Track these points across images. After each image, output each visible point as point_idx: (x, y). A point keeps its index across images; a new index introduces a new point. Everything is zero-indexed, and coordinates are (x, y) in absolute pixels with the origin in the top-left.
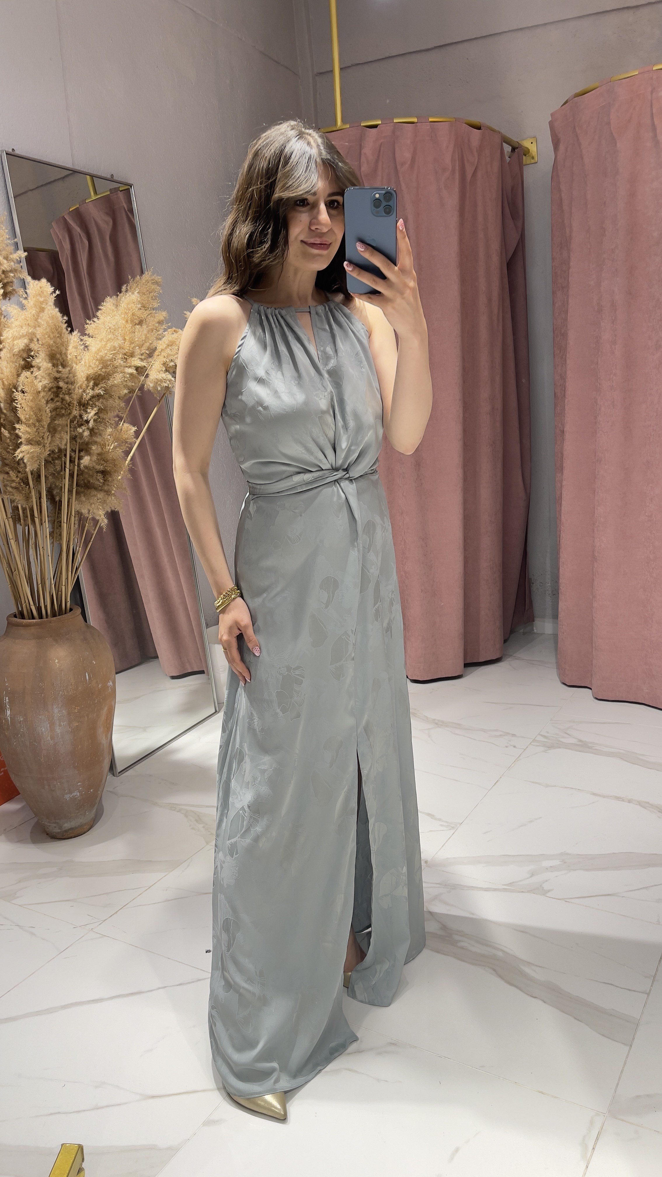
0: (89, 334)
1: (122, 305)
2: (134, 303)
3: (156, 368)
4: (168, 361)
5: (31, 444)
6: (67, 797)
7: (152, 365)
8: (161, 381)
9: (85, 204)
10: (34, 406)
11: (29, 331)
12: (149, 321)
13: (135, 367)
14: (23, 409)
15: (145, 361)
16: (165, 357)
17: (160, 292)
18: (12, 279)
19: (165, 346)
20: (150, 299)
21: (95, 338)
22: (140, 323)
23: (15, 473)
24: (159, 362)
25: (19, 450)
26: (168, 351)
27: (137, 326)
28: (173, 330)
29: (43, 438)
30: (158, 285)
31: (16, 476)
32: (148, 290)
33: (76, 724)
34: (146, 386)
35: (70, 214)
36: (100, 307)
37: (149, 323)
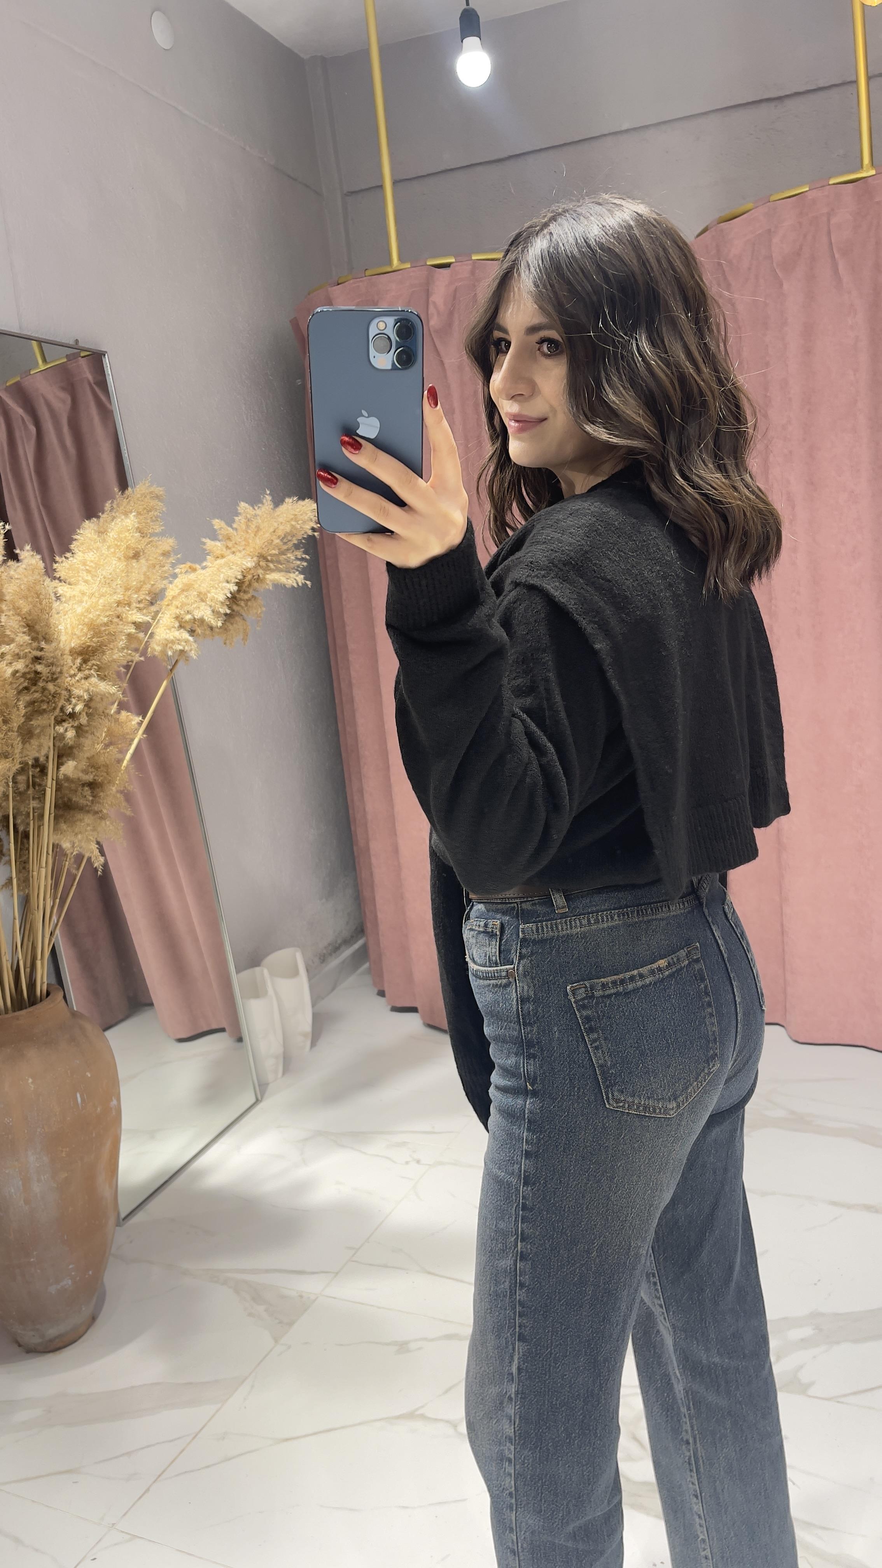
0: (60, 577)
1: (111, 535)
2: (129, 530)
3: (164, 623)
4: (182, 612)
6: (53, 1289)
7: (158, 620)
8: (173, 642)
9: (29, 376)
12: (149, 552)
13: (133, 623)
15: (145, 611)
16: (177, 607)
17: (164, 509)
19: (177, 591)
20: (149, 521)
21: (70, 584)
22: (136, 556)
24: (168, 616)
26: (182, 598)
27: (134, 563)
28: (188, 566)
30: (160, 500)
32: (145, 509)
33: (64, 1175)
34: (149, 650)
35: (7, 389)
36: (75, 537)
37: (149, 556)
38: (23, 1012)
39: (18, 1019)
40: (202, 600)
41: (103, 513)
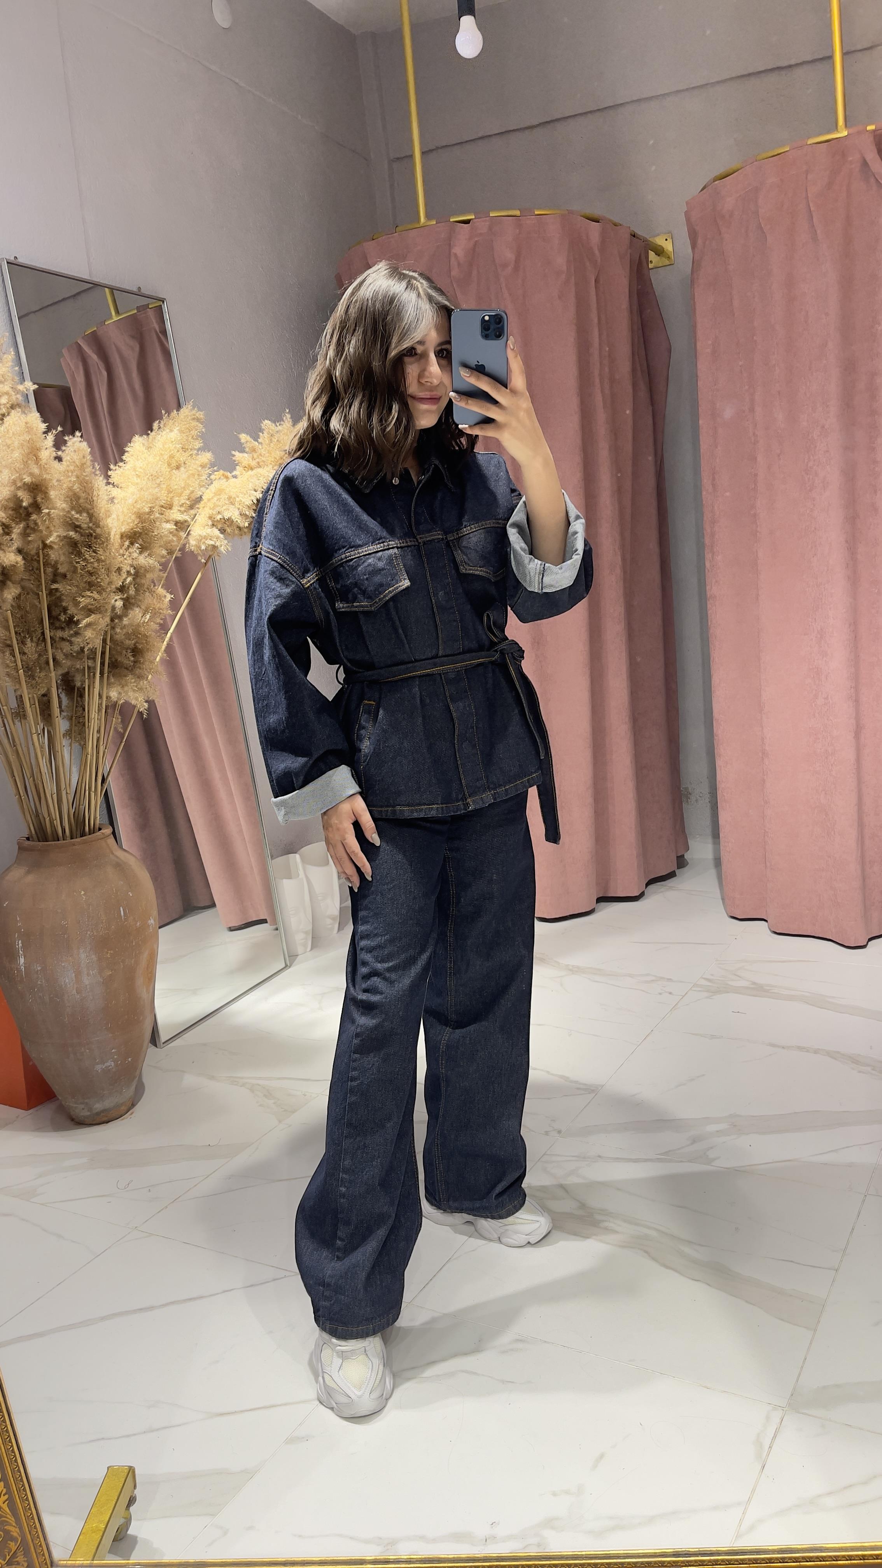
0: (114, 483)
1: (154, 446)
3: (200, 522)
4: (214, 513)
6: (99, 1068)
7: (195, 519)
8: (205, 538)
9: (105, 327)
12: (189, 464)
13: (174, 521)
15: (185, 514)
16: (211, 509)
17: (203, 430)
19: (212, 495)
20: (190, 439)
21: (121, 488)
22: (178, 468)
24: (203, 515)
26: (215, 501)
27: (175, 471)
28: (222, 475)
30: (200, 422)
32: (187, 428)
33: (108, 973)
34: (187, 545)
35: (83, 338)
36: (127, 449)
37: (189, 467)
38: (79, 840)
39: (74, 845)
40: (232, 504)
41: (151, 431)
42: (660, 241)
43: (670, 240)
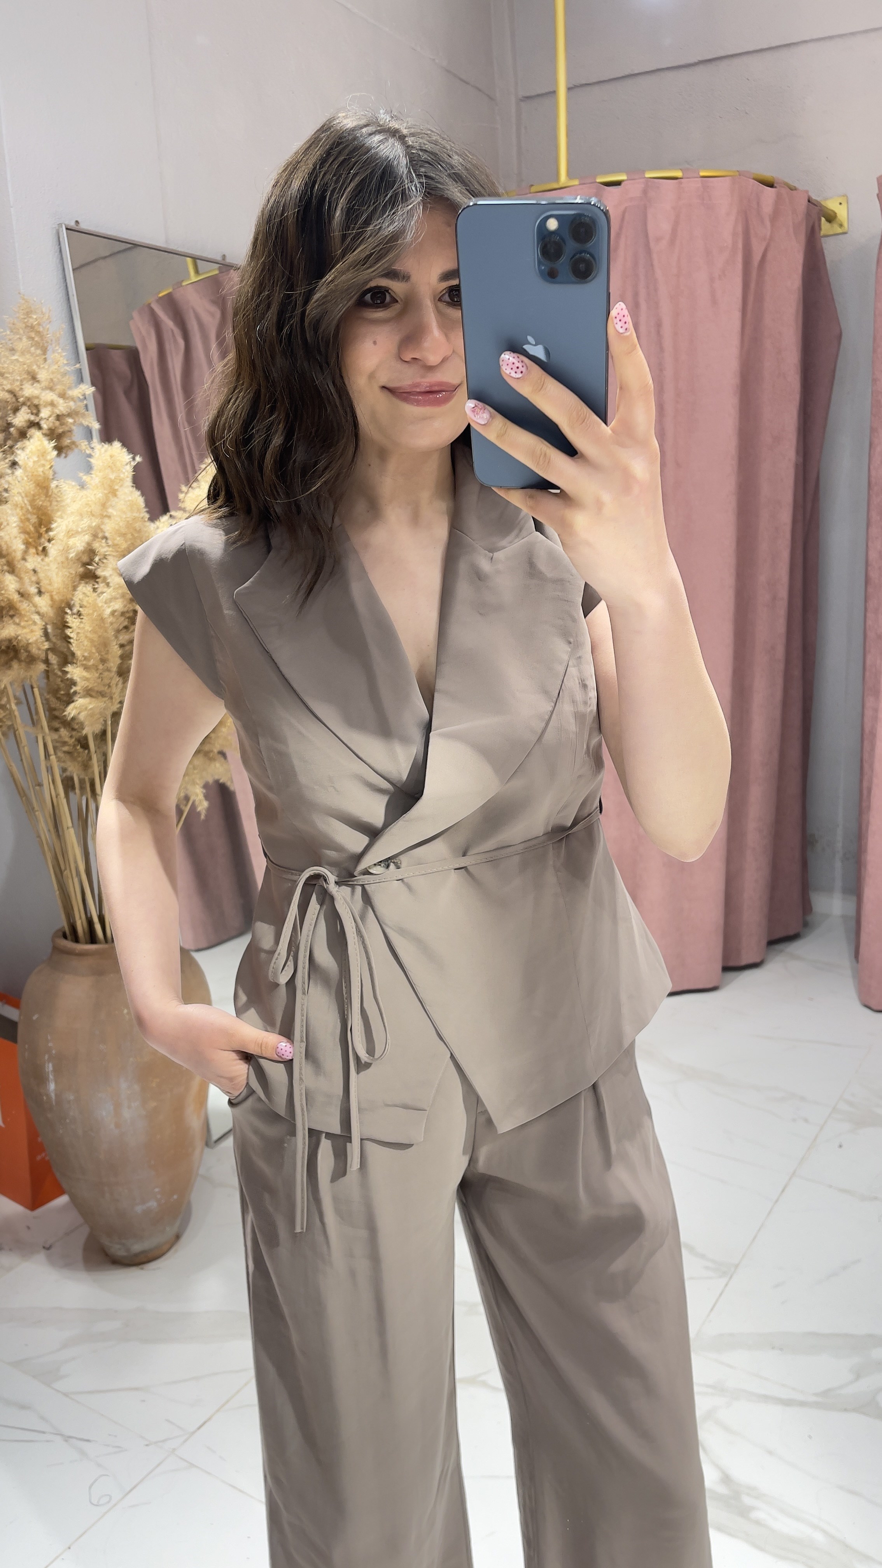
5: (91, 696)
6: (139, 1209)
9: (181, 288)
10: (96, 639)
11: (92, 523)
14: (80, 641)
18: (70, 428)
23: (68, 731)
25: (72, 706)
29: (109, 686)
31: (70, 735)
33: (153, 1104)
35: (158, 302)
42: (832, 205)
43: (844, 206)
